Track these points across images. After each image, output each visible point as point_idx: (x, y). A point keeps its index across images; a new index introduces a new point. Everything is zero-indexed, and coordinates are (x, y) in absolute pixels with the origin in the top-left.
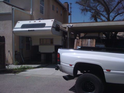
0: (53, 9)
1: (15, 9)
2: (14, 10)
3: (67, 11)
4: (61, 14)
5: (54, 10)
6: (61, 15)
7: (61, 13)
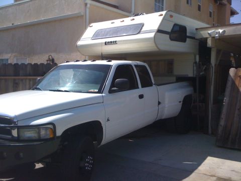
0: (188, 3)
1: (90, 5)
2: (88, 6)
3: (225, 5)
4: (210, 13)
5: (191, 5)
6: (210, 16)
7: (212, 11)
